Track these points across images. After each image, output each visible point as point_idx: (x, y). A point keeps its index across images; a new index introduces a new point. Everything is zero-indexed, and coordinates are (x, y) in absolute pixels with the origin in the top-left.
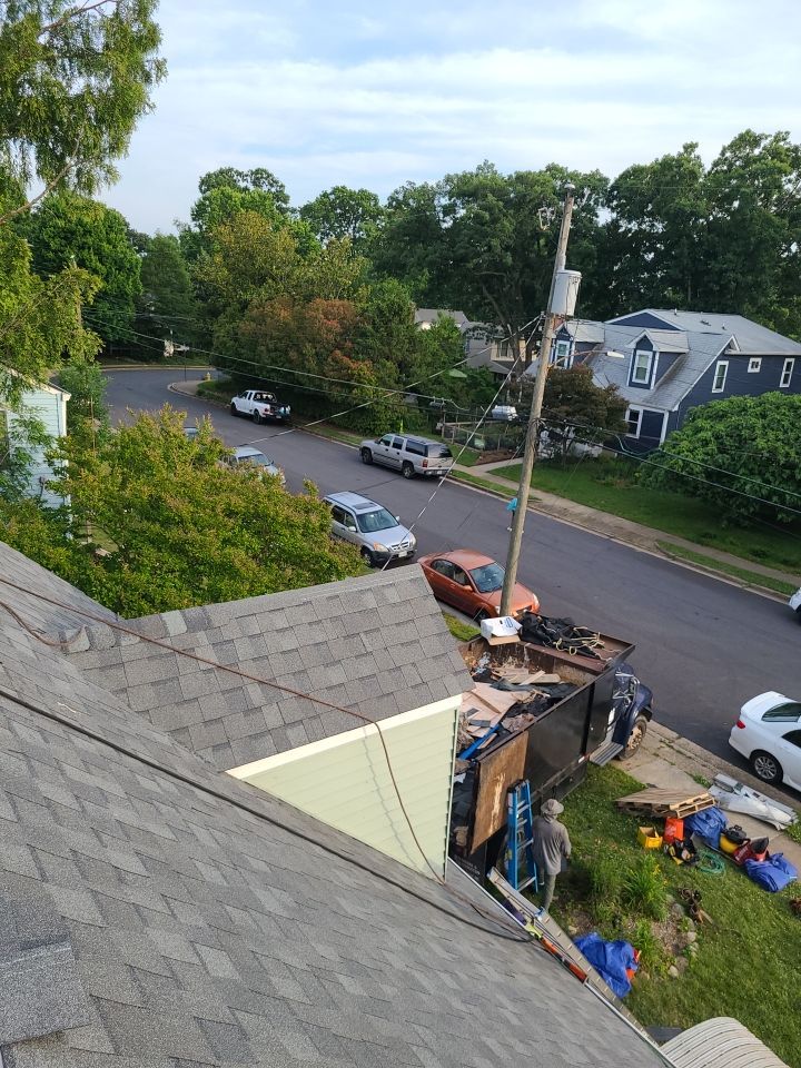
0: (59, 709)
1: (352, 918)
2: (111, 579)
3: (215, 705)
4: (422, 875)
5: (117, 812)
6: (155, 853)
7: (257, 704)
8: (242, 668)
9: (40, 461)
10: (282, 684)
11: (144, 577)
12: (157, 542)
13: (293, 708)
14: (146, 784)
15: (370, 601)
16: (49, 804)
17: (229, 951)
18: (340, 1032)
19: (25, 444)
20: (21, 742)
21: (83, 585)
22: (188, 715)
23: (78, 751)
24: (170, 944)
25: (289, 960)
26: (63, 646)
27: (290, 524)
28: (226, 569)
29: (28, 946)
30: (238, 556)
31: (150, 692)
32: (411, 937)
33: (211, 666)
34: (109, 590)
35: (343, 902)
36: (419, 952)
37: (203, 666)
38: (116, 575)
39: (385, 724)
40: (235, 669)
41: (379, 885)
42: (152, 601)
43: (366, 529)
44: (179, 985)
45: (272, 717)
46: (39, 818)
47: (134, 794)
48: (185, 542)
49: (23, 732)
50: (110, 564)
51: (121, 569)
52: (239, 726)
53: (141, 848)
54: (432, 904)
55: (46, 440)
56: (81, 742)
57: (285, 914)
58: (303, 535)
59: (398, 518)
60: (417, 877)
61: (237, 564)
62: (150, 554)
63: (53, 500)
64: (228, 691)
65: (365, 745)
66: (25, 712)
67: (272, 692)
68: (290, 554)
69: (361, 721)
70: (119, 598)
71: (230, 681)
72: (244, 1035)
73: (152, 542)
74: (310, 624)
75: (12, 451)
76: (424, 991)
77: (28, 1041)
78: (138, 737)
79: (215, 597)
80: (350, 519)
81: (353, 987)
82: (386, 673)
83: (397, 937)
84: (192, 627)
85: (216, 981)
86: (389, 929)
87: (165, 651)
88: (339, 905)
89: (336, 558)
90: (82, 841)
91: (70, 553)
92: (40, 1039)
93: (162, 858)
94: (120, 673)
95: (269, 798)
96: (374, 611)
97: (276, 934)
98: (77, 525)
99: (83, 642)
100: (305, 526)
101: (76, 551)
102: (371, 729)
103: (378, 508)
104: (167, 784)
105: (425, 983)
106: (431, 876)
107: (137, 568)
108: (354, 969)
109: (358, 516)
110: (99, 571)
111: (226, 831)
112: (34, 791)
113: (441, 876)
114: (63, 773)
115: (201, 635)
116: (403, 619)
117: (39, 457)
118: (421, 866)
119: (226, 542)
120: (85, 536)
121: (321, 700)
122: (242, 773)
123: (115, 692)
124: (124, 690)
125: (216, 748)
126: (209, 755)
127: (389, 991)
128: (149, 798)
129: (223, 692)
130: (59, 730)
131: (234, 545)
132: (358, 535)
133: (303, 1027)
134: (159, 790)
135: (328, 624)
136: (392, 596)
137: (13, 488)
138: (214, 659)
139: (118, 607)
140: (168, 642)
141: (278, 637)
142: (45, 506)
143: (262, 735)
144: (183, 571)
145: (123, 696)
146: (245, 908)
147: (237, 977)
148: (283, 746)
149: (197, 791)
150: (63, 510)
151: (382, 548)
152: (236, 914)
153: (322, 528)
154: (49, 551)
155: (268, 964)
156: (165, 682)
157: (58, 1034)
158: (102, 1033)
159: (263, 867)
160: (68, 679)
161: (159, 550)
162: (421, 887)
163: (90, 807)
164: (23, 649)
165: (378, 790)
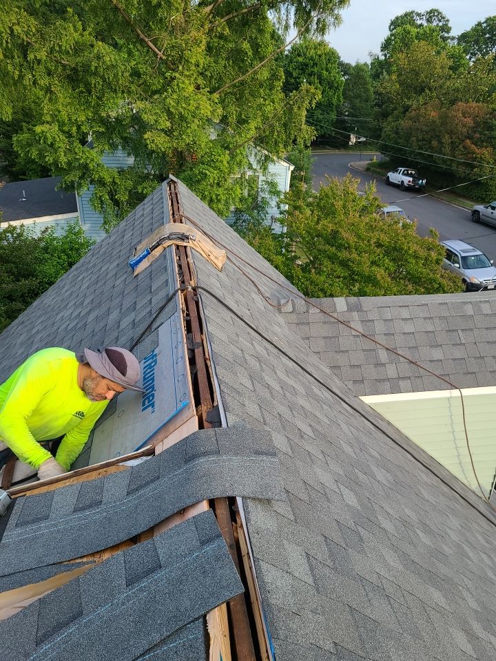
0: (275, 340)
1: (428, 501)
2: (303, 277)
3: (358, 357)
4: (474, 492)
5: (301, 402)
6: (320, 429)
7: (383, 362)
8: (377, 338)
9: (273, 206)
10: (400, 353)
11: (322, 278)
12: (332, 258)
13: (405, 369)
14: (316, 391)
15: (469, 310)
16: (268, 387)
17: (356, 494)
18: (416, 560)
19: (267, 195)
20: (257, 352)
21: (289, 277)
22: (341, 360)
23: (284, 365)
24: (326, 479)
25: (389, 510)
26: (279, 308)
27: (416, 257)
28: (371, 280)
29: (257, 453)
30: (380, 273)
31: (322, 342)
32: (464, 525)
33: (358, 334)
34: (302, 283)
35: (422, 490)
36: (468, 535)
37: (354, 333)
38: (307, 275)
39: (466, 392)
40: (373, 338)
41: (446, 489)
42: (325, 293)
43: (466, 266)
44: (329, 501)
45: (391, 371)
46: (264, 393)
47: (310, 394)
48: (349, 260)
49: (259, 348)
50: (305, 269)
51: (310, 271)
52: (371, 372)
53: (312, 423)
54: (478, 511)
55: (277, 193)
56: (285, 359)
57: (388, 485)
58: (423, 265)
59: (492, 262)
60: (470, 492)
61: (379, 277)
62: (327, 265)
63: (278, 229)
64: (367, 351)
65: (449, 402)
66: (260, 338)
67: (394, 356)
68: (413, 276)
69: (449, 386)
70: (307, 288)
71: (369, 345)
72: (361, 539)
73: (330, 258)
74: (425, 318)
75: (260, 199)
76: (469, 558)
77: (254, 499)
78: (313, 365)
79: (362, 293)
80: (456, 258)
81: (425, 539)
82: (473, 359)
83: (455, 522)
84: (351, 309)
85: (348, 505)
86: (450, 516)
87: (333, 320)
88: (420, 491)
89: (444, 282)
90: (283, 410)
91: (284, 259)
92: (260, 500)
93: (323, 432)
94: (307, 328)
95: (383, 419)
96: (471, 317)
97: (382, 493)
98: (288, 245)
99: (289, 308)
100: (426, 259)
101: (287, 259)
102: (456, 393)
103: (479, 253)
104: (327, 394)
105: (471, 554)
106: (481, 495)
107: (319, 273)
108: (427, 530)
109: (462, 257)
110: (300, 273)
111: (357, 429)
112: (262, 378)
113: (487, 497)
114: (276, 373)
115: (355, 314)
116: (491, 325)
117: (273, 203)
118: (474, 486)
119: (373, 263)
120: (292, 251)
121: (424, 367)
122: (369, 400)
123: (303, 339)
124: (308, 338)
125: (355, 382)
126: (350, 385)
127: (447, 550)
128: (318, 399)
129: (364, 350)
130: (275, 351)
131: (378, 265)
132: (459, 270)
133: (395, 549)
134: (323, 396)
135: (437, 321)
136: (486, 309)
137: (258, 220)
138: (361, 330)
139: (306, 294)
140: (335, 315)
141: (402, 323)
142: (273, 232)
143: (384, 380)
144: (345, 278)
145: (307, 341)
146: (365, 473)
147: (359, 508)
148: (395, 390)
149: (342, 402)
150: (282, 235)
151: (476, 281)
152: (360, 475)
153: (437, 262)
154: (273, 257)
155: (376, 508)
156: (331, 338)
157: (269, 501)
158: (289, 509)
159: (378, 456)
160: (280, 326)
161: (333, 263)
162: (473, 499)
163: (288, 394)
164: (259, 306)
165: (453, 432)
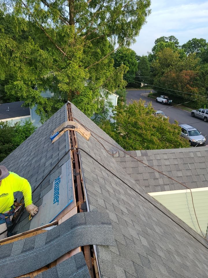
0: (111, 169)
1: (179, 240)
2: (123, 141)
3: (146, 176)
4: (199, 235)
5: (122, 197)
6: (130, 209)
7: (157, 178)
8: (154, 168)
9: (110, 111)
10: (164, 173)
11: (131, 141)
12: (135, 133)
13: (167, 181)
14: (129, 192)
15: (192, 155)
16: (108, 191)
17: (147, 239)
18: (174, 270)
19: (108, 107)
20: (104, 176)
21: (117, 141)
22: (139, 177)
23: (115, 181)
24: (134, 233)
25: (162, 246)
26: (113, 155)
27: (170, 132)
28: (151, 142)
29: (103, 223)
30: (155, 139)
31: (131, 170)
32: (195, 251)
33: (146, 166)
34: (123, 143)
35: (176, 236)
36: (197, 256)
37: (145, 165)
38: (125, 140)
39: (193, 190)
40: (152, 167)
41: (186, 234)
42: (133, 147)
43: (190, 135)
44: (135, 244)
45: (161, 182)
46: (106, 194)
47: (126, 193)
48: (142, 134)
49: (104, 174)
50: (124, 137)
51: (126, 139)
52: (152, 182)
53: (127, 207)
54: (201, 243)
55: (112, 106)
56: (115, 178)
57: (161, 234)
58: (173, 135)
59: (201, 133)
60: (197, 235)
61: (154, 141)
62: (133, 136)
63: (112, 121)
64: (150, 173)
65: (186, 195)
66: (104, 169)
67: (162, 175)
68: (169, 140)
69: (186, 188)
70: (125, 145)
71: (151, 170)
74: (174, 159)
75: (105, 109)
77: (101, 246)
78: (128, 180)
79: (148, 148)
80: (186, 132)
81: (178, 259)
82: (195, 176)
83: (191, 250)
84: (143, 155)
85: (143, 245)
86: (189, 247)
87: (135, 160)
88: (175, 236)
89: (181, 142)
90: (115, 202)
91: (115, 134)
92: (104, 246)
93: (132, 211)
94: (125, 163)
95: (158, 203)
96: (193, 158)
97: (158, 238)
98: (117, 127)
99: (117, 155)
100: (173, 132)
101: (116, 133)
102: (188, 191)
103: (195, 129)
104: (134, 193)
105: (199, 265)
106: (202, 236)
107: (130, 139)
108: (179, 255)
109: (188, 131)
110: (121, 139)
111: (147, 208)
112: (105, 188)
113: (205, 236)
114: (111, 185)
115: (145, 157)
116: (202, 161)
117: (111, 111)
118: (199, 232)
119: (152, 135)
120: (118, 130)
121: (175, 180)
122: (152, 194)
123: (123, 168)
124: (125, 168)
125: (146, 186)
126: (144, 188)
127: (188, 264)
128: (130, 195)
129: (149, 173)
130: (111, 175)
131: (154, 136)
132: (188, 136)
133: (164, 265)
134: (132, 194)
135: (179, 160)
136: (199, 154)
137: (104, 117)
138: (147, 164)
139: (124, 148)
140: (136, 158)
141: (165, 161)
142: (111, 122)
143: (158, 186)
144: (140, 141)
145: (125, 169)
146: (151, 229)
147: (148, 246)
148: (163, 190)
149: (141, 196)
150: (114, 123)
151: (195, 141)
152: (149, 230)
153: (178, 134)
154: (111, 133)
155: (156, 246)
156: (135, 168)
157: (108, 246)
158: (117, 249)
159: (156, 220)
160: (113, 163)
161: (135, 135)
162: (199, 238)
163: (117, 194)
164: (104, 154)
165: (189, 208)
